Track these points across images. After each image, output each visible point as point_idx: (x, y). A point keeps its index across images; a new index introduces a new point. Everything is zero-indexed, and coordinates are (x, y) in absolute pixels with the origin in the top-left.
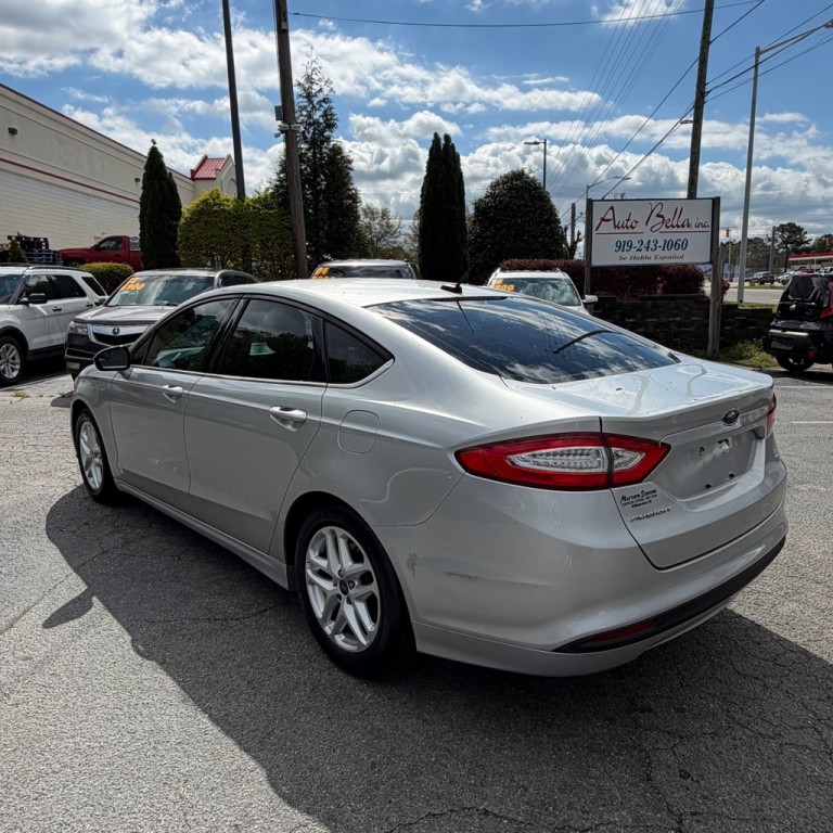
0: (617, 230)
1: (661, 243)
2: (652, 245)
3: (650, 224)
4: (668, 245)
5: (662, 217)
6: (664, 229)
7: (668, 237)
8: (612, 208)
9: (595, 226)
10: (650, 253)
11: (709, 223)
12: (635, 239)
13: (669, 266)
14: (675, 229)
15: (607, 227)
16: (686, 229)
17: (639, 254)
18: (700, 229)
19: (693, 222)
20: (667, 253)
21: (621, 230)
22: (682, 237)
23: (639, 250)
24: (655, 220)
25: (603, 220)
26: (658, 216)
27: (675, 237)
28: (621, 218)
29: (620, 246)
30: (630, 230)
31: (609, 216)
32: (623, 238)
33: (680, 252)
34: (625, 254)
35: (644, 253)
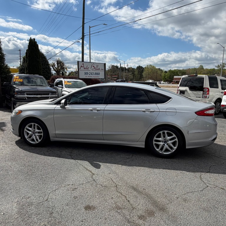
0: (84, 70)
1: (94, 73)
2: (92, 74)
3: (92, 68)
4: (96, 74)
5: (94, 67)
6: (95, 70)
7: (96, 72)
8: (83, 64)
9: (79, 68)
10: (92, 76)
11: (104, 69)
12: (89, 72)
13: (93, 79)
14: (97, 70)
15: (82, 68)
16: (99, 70)
17: (90, 76)
18: (102, 70)
19: (100, 69)
20: (95, 76)
21: (85, 70)
22: (99, 72)
23: (90, 75)
24: (93, 68)
25: (81, 67)
26: (93, 66)
27: (97, 72)
28: (85, 67)
29: (86, 73)
30: (87, 70)
31: (83, 66)
32: (86, 72)
33: (98, 76)
34: (87, 75)
35: (91, 75)
